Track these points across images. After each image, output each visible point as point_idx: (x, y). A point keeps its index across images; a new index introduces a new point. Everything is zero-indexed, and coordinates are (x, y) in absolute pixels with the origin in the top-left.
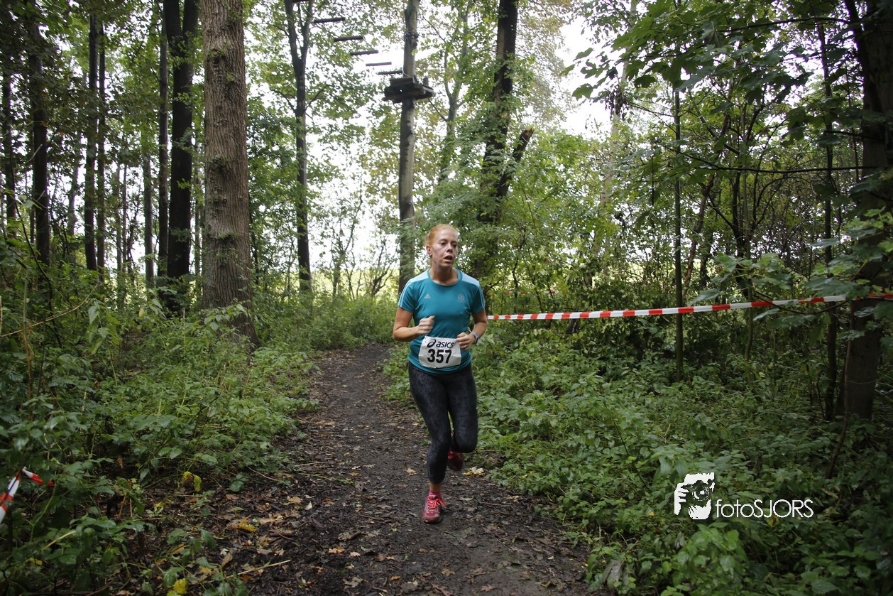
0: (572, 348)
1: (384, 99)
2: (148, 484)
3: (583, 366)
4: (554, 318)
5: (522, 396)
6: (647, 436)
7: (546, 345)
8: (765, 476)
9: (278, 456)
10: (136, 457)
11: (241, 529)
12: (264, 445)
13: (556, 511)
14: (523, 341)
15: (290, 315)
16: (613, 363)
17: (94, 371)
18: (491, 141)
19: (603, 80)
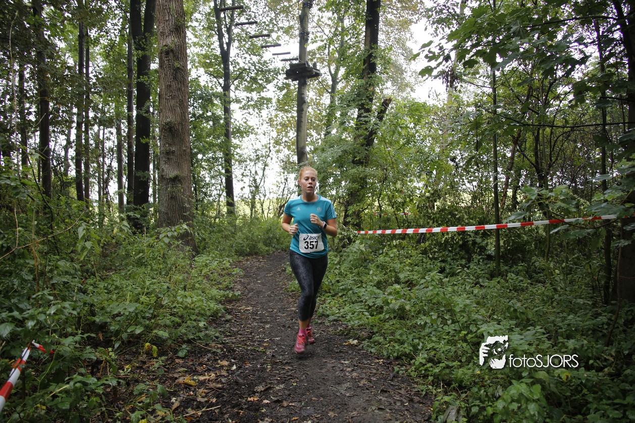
0: (420, 253)
1: (286, 79)
2: (120, 352)
3: (428, 266)
4: (407, 232)
5: (385, 288)
6: (475, 316)
7: (402, 252)
8: (561, 344)
9: (212, 332)
10: (112, 332)
11: (186, 384)
12: (201, 324)
13: (409, 371)
14: (386, 249)
15: (220, 231)
16: (450, 264)
17: (82, 272)
18: (361, 107)
19: (440, 63)
